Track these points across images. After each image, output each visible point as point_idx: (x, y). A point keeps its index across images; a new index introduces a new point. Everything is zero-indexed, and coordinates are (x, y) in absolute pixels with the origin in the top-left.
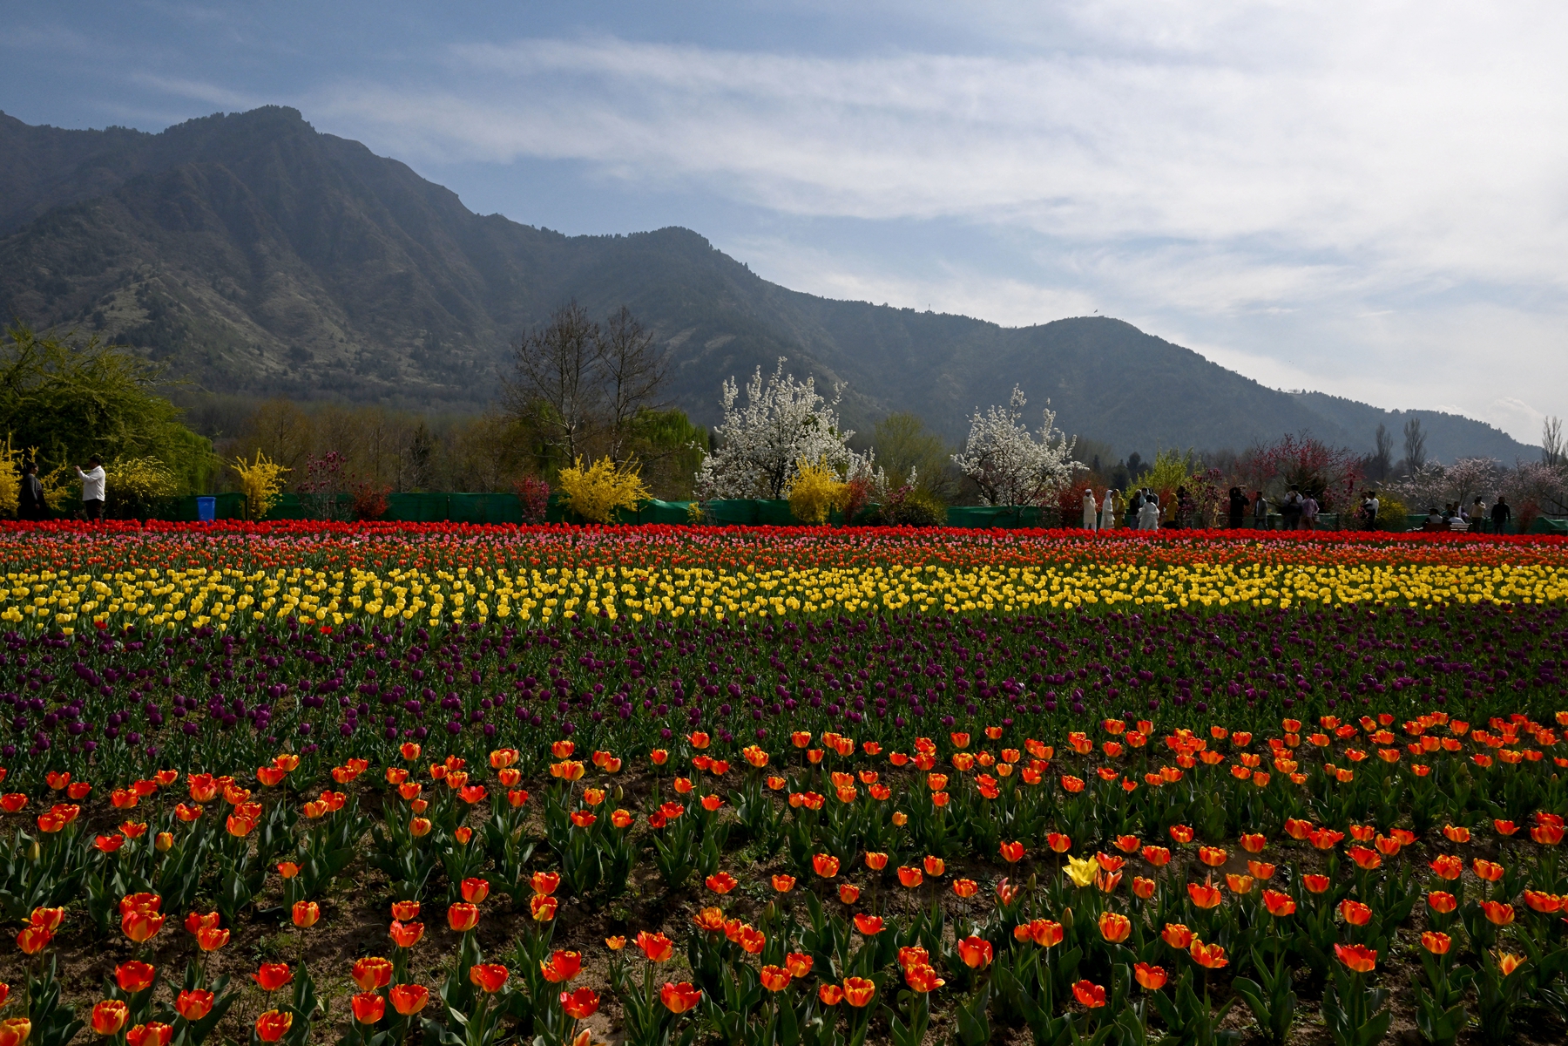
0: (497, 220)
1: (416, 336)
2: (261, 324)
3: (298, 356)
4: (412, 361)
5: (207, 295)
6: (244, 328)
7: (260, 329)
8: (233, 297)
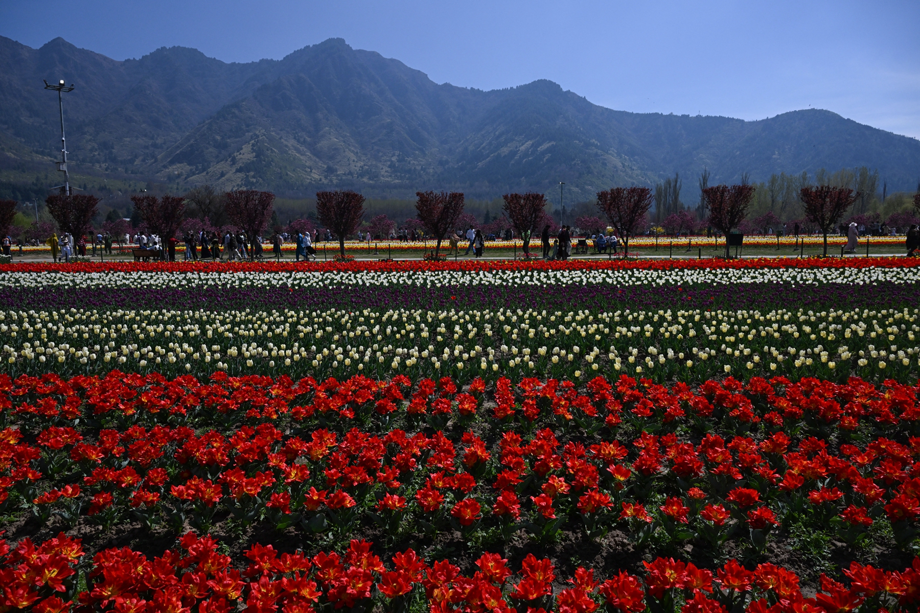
0: (447, 86)
1: (394, 155)
2: (315, 155)
3: (330, 170)
4: (389, 169)
5: (291, 142)
6: (306, 159)
7: (314, 158)
8: (304, 143)
